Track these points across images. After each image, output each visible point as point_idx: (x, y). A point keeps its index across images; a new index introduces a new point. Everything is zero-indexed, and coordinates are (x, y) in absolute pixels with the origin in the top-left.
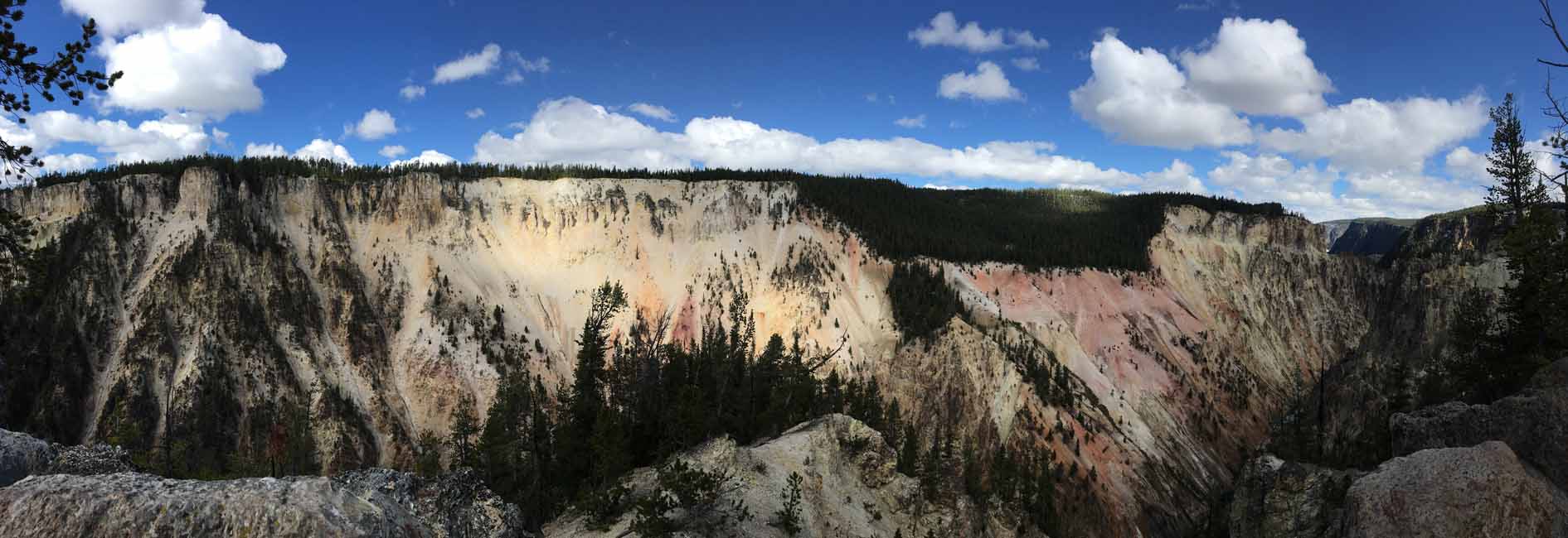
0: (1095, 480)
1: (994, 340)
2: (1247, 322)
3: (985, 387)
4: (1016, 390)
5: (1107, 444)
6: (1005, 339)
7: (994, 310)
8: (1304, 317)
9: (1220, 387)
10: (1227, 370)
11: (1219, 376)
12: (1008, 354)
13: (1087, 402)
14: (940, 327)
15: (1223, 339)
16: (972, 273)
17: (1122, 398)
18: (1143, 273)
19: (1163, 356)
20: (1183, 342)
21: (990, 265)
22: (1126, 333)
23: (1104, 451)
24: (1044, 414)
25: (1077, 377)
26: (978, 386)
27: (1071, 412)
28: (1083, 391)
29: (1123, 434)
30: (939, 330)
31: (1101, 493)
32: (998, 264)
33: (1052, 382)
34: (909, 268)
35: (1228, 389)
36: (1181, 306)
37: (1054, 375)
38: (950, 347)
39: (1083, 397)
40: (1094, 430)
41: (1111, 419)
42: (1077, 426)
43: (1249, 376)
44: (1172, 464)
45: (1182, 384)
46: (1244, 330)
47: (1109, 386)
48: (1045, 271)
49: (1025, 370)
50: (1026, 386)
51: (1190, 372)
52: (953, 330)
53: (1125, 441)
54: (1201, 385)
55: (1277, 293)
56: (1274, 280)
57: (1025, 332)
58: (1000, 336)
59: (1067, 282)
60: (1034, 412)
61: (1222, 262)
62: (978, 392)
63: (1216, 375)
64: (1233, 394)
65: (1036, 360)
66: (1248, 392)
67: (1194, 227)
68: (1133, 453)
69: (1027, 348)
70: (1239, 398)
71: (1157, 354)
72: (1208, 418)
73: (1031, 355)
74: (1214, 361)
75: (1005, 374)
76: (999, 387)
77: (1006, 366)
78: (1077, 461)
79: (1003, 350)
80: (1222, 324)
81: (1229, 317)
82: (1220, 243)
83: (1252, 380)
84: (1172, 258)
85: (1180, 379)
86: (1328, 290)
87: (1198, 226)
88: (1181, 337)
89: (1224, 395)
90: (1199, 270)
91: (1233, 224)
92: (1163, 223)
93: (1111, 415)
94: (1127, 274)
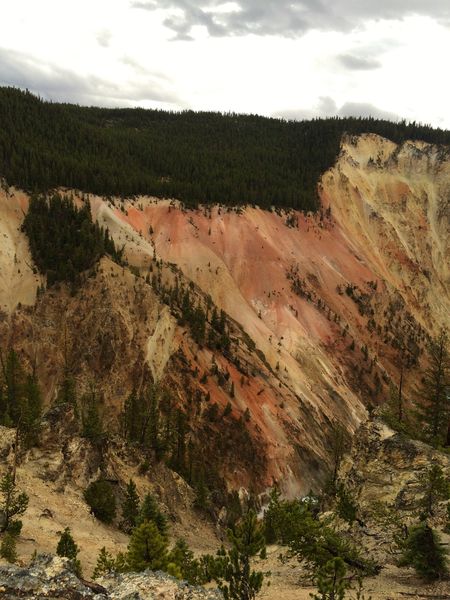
0: (248, 420)
1: (148, 282)
2: (426, 273)
3: (138, 331)
4: (170, 334)
5: (262, 387)
6: (159, 281)
7: (149, 250)
9: (385, 342)
10: (397, 326)
11: (387, 330)
12: (163, 297)
13: (245, 347)
14: (88, 268)
15: (396, 291)
16: (123, 209)
17: (280, 344)
18: (310, 213)
19: (326, 304)
20: (349, 291)
21: (143, 201)
22: (288, 277)
23: (259, 394)
24: (199, 357)
25: (235, 322)
26: (130, 329)
27: (227, 356)
28: (240, 336)
29: (279, 379)
30: (87, 272)
31: (254, 434)
32: (153, 199)
33: (208, 326)
34: (48, 201)
35: (395, 345)
36: (351, 251)
37: (210, 319)
38: (100, 290)
39: (240, 342)
40: (250, 374)
41: (268, 365)
42: (232, 370)
43: (422, 335)
44: (328, 413)
45: (344, 335)
46: (422, 283)
47: (267, 331)
48: (203, 208)
49: (181, 314)
50: (181, 330)
51: (354, 324)
52: (102, 272)
53: (280, 386)
57: (181, 274)
58: (154, 278)
59: (227, 221)
60: (189, 356)
61: (404, 203)
62: (131, 336)
63: (383, 329)
64: (401, 351)
65: (192, 304)
66: (419, 352)
67: (375, 161)
68: (288, 398)
69: (183, 291)
70: (408, 356)
71: (319, 302)
72: (370, 373)
73: (186, 299)
74: (382, 315)
75: (159, 317)
76: (154, 331)
77: (160, 309)
78: (232, 403)
79: (157, 293)
80: (395, 273)
81: (404, 267)
82: (404, 180)
83: (426, 339)
84: (345, 197)
85: (342, 330)
87: (379, 158)
88: (347, 286)
89: (390, 351)
90: (376, 211)
91: (425, 157)
92: (338, 154)
93: (267, 360)
94: (292, 213)
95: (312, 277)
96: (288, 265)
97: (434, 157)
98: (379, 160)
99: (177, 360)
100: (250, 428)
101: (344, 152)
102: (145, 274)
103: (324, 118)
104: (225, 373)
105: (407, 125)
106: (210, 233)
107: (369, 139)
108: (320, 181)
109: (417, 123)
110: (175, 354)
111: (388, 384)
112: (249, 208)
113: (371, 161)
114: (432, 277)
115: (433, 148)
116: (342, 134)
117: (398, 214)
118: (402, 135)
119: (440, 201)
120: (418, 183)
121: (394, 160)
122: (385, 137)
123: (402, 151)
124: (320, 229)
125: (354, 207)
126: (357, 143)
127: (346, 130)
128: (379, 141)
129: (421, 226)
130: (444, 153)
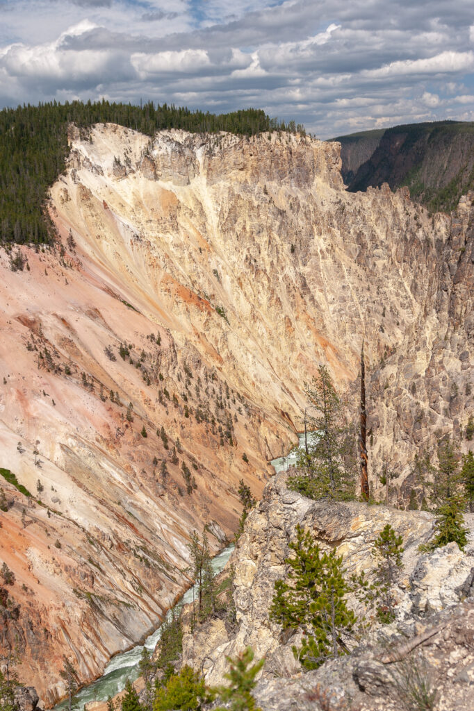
0: (11, 582)
2: (220, 312)
8: (312, 299)
9: (187, 416)
10: (198, 390)
11: (186, 399)
15: (187, 342)
17: (36, 453)
18: (44, 247)
19: (94, 379)
20: (124, 353)
22: (30, 348)
31: (22, 600)
35: (201, 418)
36: (115, 296)
41: (22, 489)
43: (231, 396)
44: (126, 534)
45: (129, 418)
46: (219, 325)
47: (13, 437)
51: (141, 399)
53: (49, 515)
54: (159, 416)
55: (268, 260)
56: (262, 240)
61: (173, 217)
63: (180, 398)
64: (210, 425)
66: (232, 421)
67: (122, 163)
68: (65, 530)
70: (220, 430)
71: (84, 376)
74: (175, 378)
80: (182, 319)
81: (192, 307)
82: (168, 185)
83: (237, 401)
84: (90, 217)
85: (124, 411)
86: (350, 254)
87: (128, 159)
88: (119, 346)
89: (195, 428)
90: (138, 233)
91: (187, 152)
92: (68, 157)
93: (21, 480)
94: (16, 250)
95: (65, 342)
96: (25, 330)
97: (200, 153)
98: (128, 161)
100: (14, 593)
101: (76, 152)
103: (36, 105)
107: (108, 132)
108: (48, 197)
109: (169, 106)
111: (200, 473)
113: (117, 162)
114: (228, 315)
115: (197, 140)
116: (67, 126)
117: (168, 235)
118: (152, 124)
119: (219, 210)
120: (186, 189)
121: (149, 158)
122: (129, 127)
123: (157, 146)
124: (64, 269)
125: (106, 232)
126: (91, 139)
127: (72, 120)
128: (122, 133)
129: (202, 247)
130: (212, 145)
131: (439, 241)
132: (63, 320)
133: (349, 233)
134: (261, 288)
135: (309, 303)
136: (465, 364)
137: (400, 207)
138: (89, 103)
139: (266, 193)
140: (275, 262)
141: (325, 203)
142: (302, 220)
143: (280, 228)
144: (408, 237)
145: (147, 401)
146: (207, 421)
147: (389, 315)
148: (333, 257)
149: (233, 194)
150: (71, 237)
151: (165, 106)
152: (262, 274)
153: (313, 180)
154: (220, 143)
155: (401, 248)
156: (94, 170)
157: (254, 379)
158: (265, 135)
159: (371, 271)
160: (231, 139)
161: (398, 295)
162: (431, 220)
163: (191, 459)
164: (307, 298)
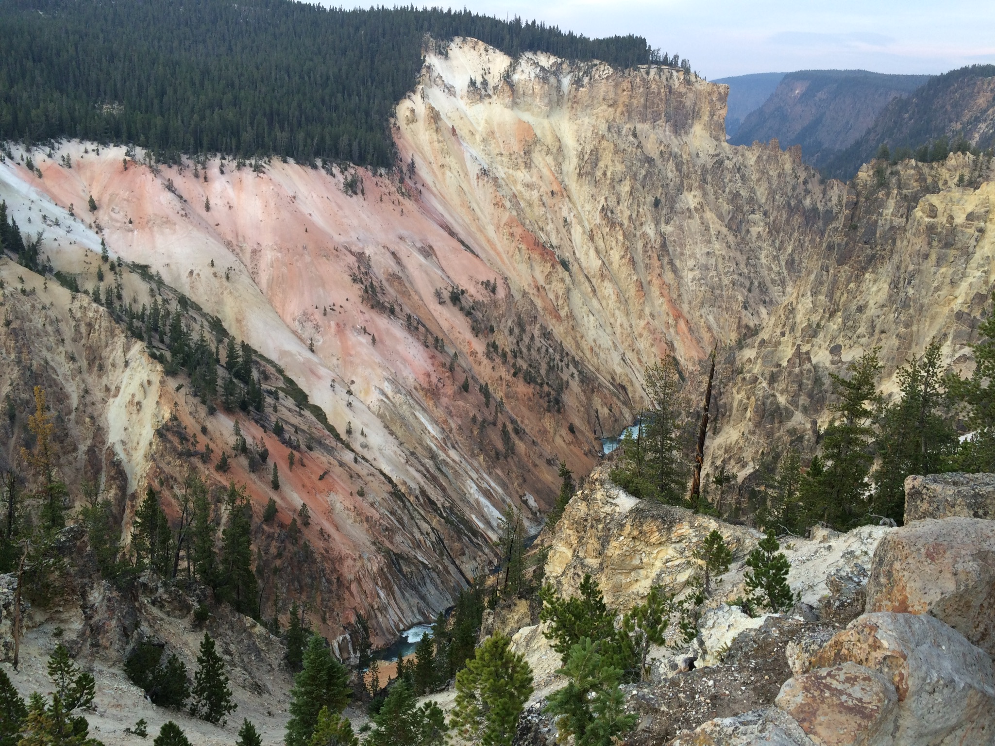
0: (306, 524)
1: (97, 300)
2: (565, 265)
3: (86, 392)
4: (152, 391)
5: (326, 466)
6: (120, 297)
7: (93, 242)
8: (671, 263)
9: (515, 375)
10: (529, 350)
11: (515, 356)
12: (130, 327)
13: (290, 402)
15: (525, 294)
16: (30, 166)
17: (349, 392)
18: (383, 171)
19: (419, 322)
20: (456, 297)
21: (72, 148)
22: (355, 280)
23: (321, 478)
24: (209, 426)
25: (267, 360)
26: (71, 389)
27: (261, 422)
28: (281, 384)
29: (352, 450)
31: (318, 545)
32: (90, 146)
33: (221, 372)
35: (529, 379)
36: (452, 234)
37: (223, 359)
39: (281, 394)
40: (303, 447)
41: (332, 429)
42: (272, 444)
43: (565, 359)
44: (434, 494)
45: (451, 369)
46: (562, 280)
47: (327, 374)
48: (190, 163)
49: (168, 355)
50: (172, 383)
51: (466, 349)
53: (356, 461)
54: (485, 370)
55: (627, 213)
56: (624, 189)
57: (160, 282)
58: (109, 292)
59: (238, 184)
60: (191, 426)
61: (527, 153)
62: (74, 401)
63: (510, 355)
64: (538, 387)
65: (187, 335)
66: (562, 387)
67: (478, 85)
68: (371, 478)
69: (168, 313)
70: (548, 394)
71: (409, 317)
72: (495, 424)
73: (176, 327)
74: (507, 332)
75: (127, 364)
76: (118, 389)
77: (127, 349)
78: (276, 498)
79: (118, 320)
80: (523, 268)
81: (536, 256)
82: (527, 117)
83: (571, 366)
84: (436, 144)
85: (448, 361)
86: (720, 217)
87: (485, 80)
88: (450, 289)
89: (522, 388)
90: (486, 167)
91: (552, 80)
92: (419, 71)
93: (331, 420)
94: (353, 171)
95: (394, 278)
96: (351, 260)
97: (566, 81)
98: (485, 83)
99: (170, 436)
100: (310, 536)
101: (429, 67)
102: (90, 286)
103: (391, 8)
104: (260, 450)
105: (523, 25)
106: (208, 208)
107: (466, 48)
108: (393, 115)
109: (538, 23)
110: (166, 427)
111: (521, 439)
112: (276, 162)
113: (473, 83)
114: (575, 268)
115: (565, 66)
116: (422, 36)
117: (519, 172)
118: (516, 42)
119: (580, 149)
120: (546, 122)
121: (508, 83)
122: (491, 44)
123: (519, 69)
124: (401, 198)
125: (451, 161)
126: (447, 53)
127: (429, 30)
128: (482, 51)
129: (555, 190)
130: (581, 74)
131: (829, 212)
132: (393, 254)
133: (724, 192)
134: (614, 244)
135: (667, 267)
136: (836, 358)
137: (788, 167)
138: (450, 10)
139: (635, 135)
140: (634, 216)
141: (701, 155)
142: (672, 171)
143: (645, 177)
144: (792, 204)
145: (474, 354)
146: (536, 383)
147: (756, 291)
148: (701, 218)
149: (597, 134)
150: (413, 163)
151: (534, 22)
152: (618, 228)
153: (691, 127)
154: (591, 73)
155: (781, 216)
156: (446, 90)
157: (593, 344)
158: (643, 68)
159: (743, 239)
160: (605, 70)
161: (770, 269)
162: (822, 187)
163: (513, 421)
164: (666, 260)
